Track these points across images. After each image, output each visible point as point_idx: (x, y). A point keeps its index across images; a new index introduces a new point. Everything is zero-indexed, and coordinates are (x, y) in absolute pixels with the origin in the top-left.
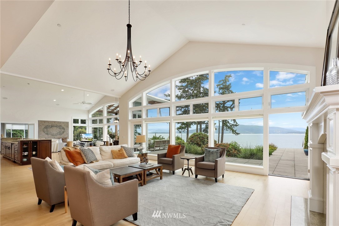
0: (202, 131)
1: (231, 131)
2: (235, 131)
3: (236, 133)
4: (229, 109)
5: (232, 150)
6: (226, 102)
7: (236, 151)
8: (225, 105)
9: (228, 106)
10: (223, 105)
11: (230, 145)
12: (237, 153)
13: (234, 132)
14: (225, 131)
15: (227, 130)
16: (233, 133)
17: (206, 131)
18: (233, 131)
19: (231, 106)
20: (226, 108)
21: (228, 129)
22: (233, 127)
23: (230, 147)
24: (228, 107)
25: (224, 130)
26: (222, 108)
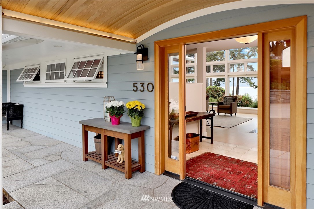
0: (213, 83)
1: (249, 83)
2: (253, 83)
3: (255, 86)
4: (246, 57)
5: (245, 101)
6: (243, 49)
7: (248, 102)
8: (241, 53)
9: (245, 53)
10: (238, 52)
11: (243, 97)
12: (249, 104)
13: (252, 85)
14: (240, 84)
15: (243, 83)
16: (250, 86)
17: (218, 83)
18: (251, 83)
19: (248, 54)
20: (242, 56)
21: (244, 81)
22: (250, 78)
23: (243, 98)
24: (244, 55)
25: (240, 82)
26: (237, 55)
